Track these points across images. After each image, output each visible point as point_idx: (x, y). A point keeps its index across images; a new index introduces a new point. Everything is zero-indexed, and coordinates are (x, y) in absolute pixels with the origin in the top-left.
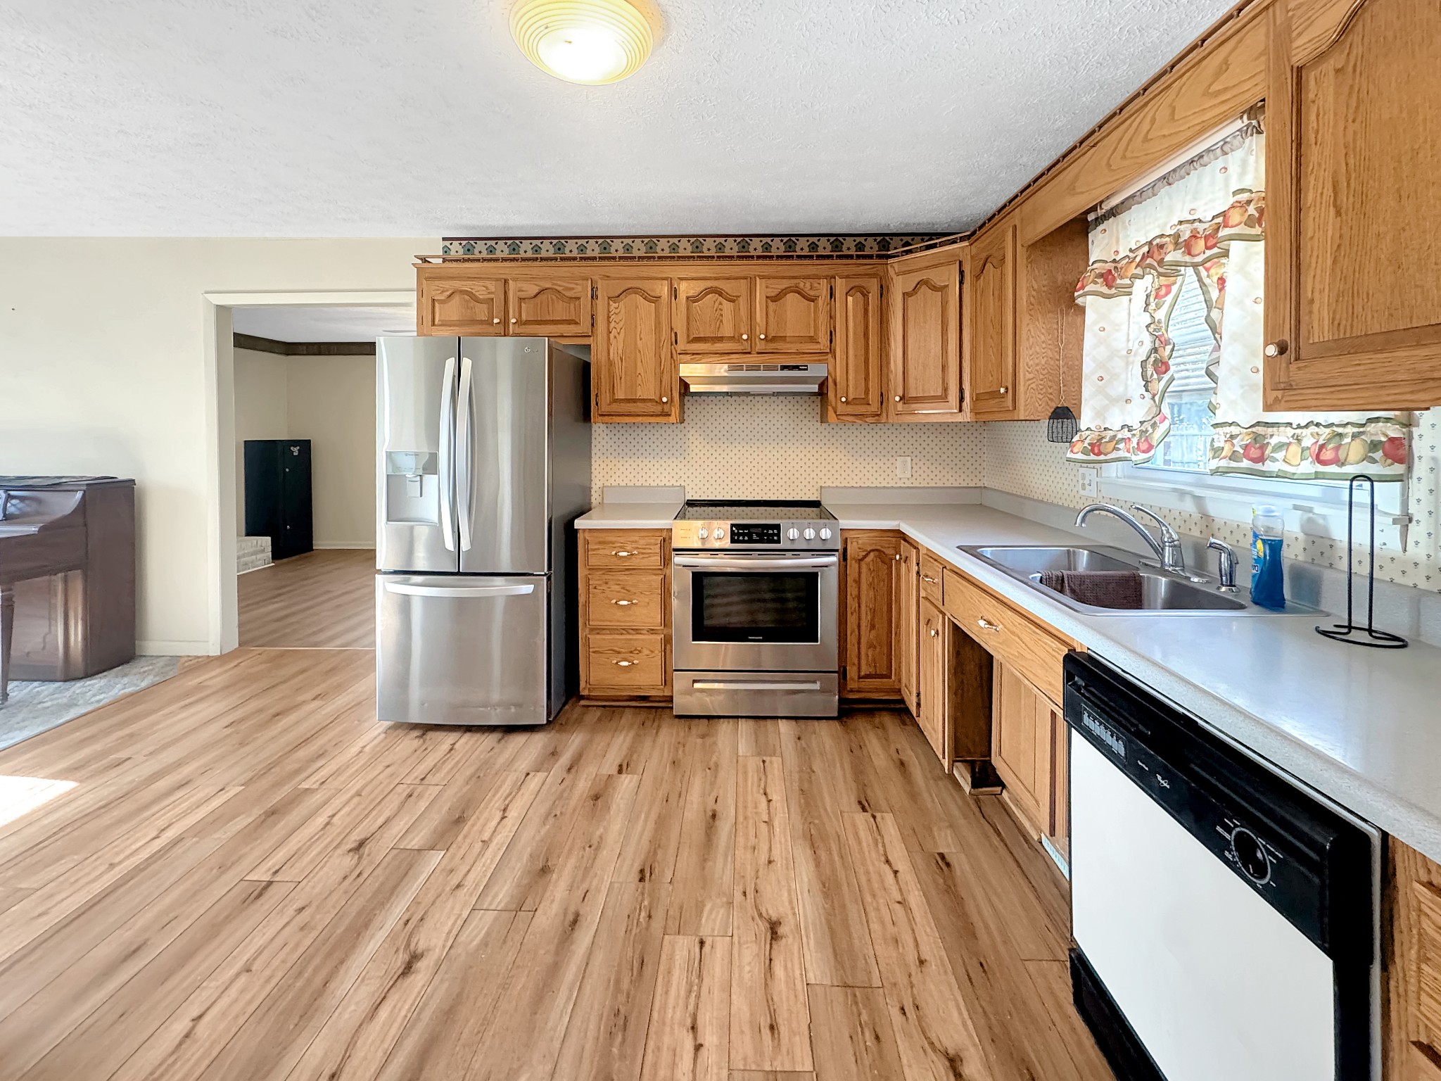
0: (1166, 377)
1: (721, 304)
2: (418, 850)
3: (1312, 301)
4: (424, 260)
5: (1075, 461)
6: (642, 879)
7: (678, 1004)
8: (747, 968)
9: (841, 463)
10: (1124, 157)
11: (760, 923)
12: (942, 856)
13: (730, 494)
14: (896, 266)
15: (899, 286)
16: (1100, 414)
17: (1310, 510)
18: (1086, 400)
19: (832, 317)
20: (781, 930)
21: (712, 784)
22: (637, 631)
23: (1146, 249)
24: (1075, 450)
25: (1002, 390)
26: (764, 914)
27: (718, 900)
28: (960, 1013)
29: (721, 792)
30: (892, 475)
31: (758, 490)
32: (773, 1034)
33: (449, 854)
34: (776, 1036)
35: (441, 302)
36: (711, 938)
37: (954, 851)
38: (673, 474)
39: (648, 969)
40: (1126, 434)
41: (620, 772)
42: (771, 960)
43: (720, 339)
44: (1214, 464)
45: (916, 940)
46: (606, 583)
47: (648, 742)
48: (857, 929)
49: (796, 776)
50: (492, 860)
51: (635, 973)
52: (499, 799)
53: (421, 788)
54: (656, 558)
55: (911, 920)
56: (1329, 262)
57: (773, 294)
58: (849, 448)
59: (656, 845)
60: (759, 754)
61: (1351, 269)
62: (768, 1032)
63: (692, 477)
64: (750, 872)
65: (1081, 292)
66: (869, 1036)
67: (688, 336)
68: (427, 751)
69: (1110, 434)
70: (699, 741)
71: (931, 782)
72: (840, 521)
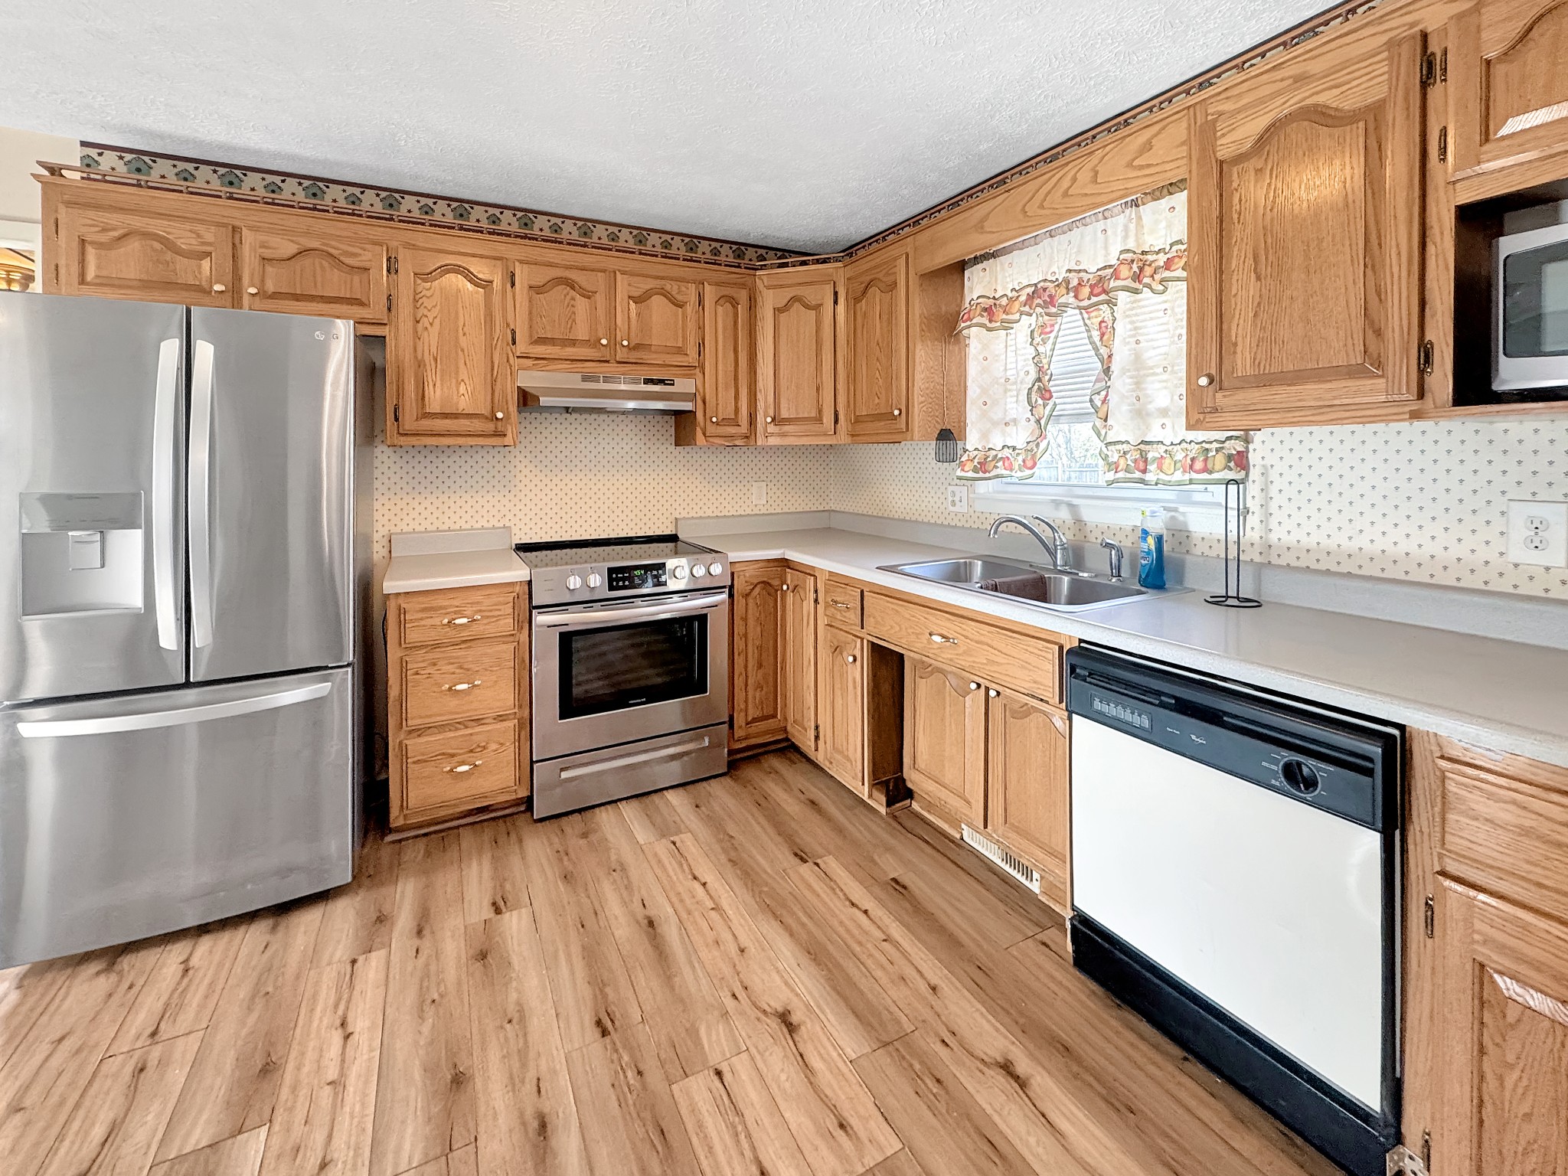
0: (1051, 403)
1: (573, 299)
2: (210, 1146)
3: (1235, 344)
4: (54, 170)
5: (967, 479)
6: (605, 1033)
7: (731, 1157)
8: (783, 1077)
9: (697, 492)
10: (1041, 207)
11: (768, 1021)
12: (894, 880)
13: (569, 534)
14: (765, 279)
15: (769, 301)
16: (985, 436)
17: (1176, 510)
18: (972, 423)
19: (701, 328)
20: (795, 1019)
21: (628, 887)
22: (478, 721)
23: (1030, 290)
24: (966, 469)
25: (896, 412)
26: (768, 1010)
27: (710, 1016)
28: (988, 1021)
29: (644, 892)
30: (748, 502)
31: (604, 526)
32: (846, 1132)
33: (276, 1127)
34: (850, 1132)
35: (99, 246)
36: (726, 1063)
37: (901, 872)
38: (494, 511)
39: (673, 1136)
40: (1007, 452)
41: (498, 911)
42: (801, 1055)
43: (573, 343)
44: (1111, 476)
45: (919, 971)
46: (435, 664)
47: (515, 861)
48: (864, 984)
49: (717, 848)
50: (363, 1105)
51: (660, 1149)
52: (324, 1011)
53: (156, 1052)
54: (507, 621)
55: (904, 954)
56: (1251, 315)
57: (636, 294)
58: (705, 474)
59: (599, 984)
60: (663, 836)
61: (1269, 322)
62: (842, 1133)
63: (520, 515)
64: (727, 971)
65: (968, 323)
66: (930, 1083)
67: (531, 336)
68: (135, 990)
69: (993, 453)
70: (583, 842)
71: (848, 812)
72: (729, 554)
